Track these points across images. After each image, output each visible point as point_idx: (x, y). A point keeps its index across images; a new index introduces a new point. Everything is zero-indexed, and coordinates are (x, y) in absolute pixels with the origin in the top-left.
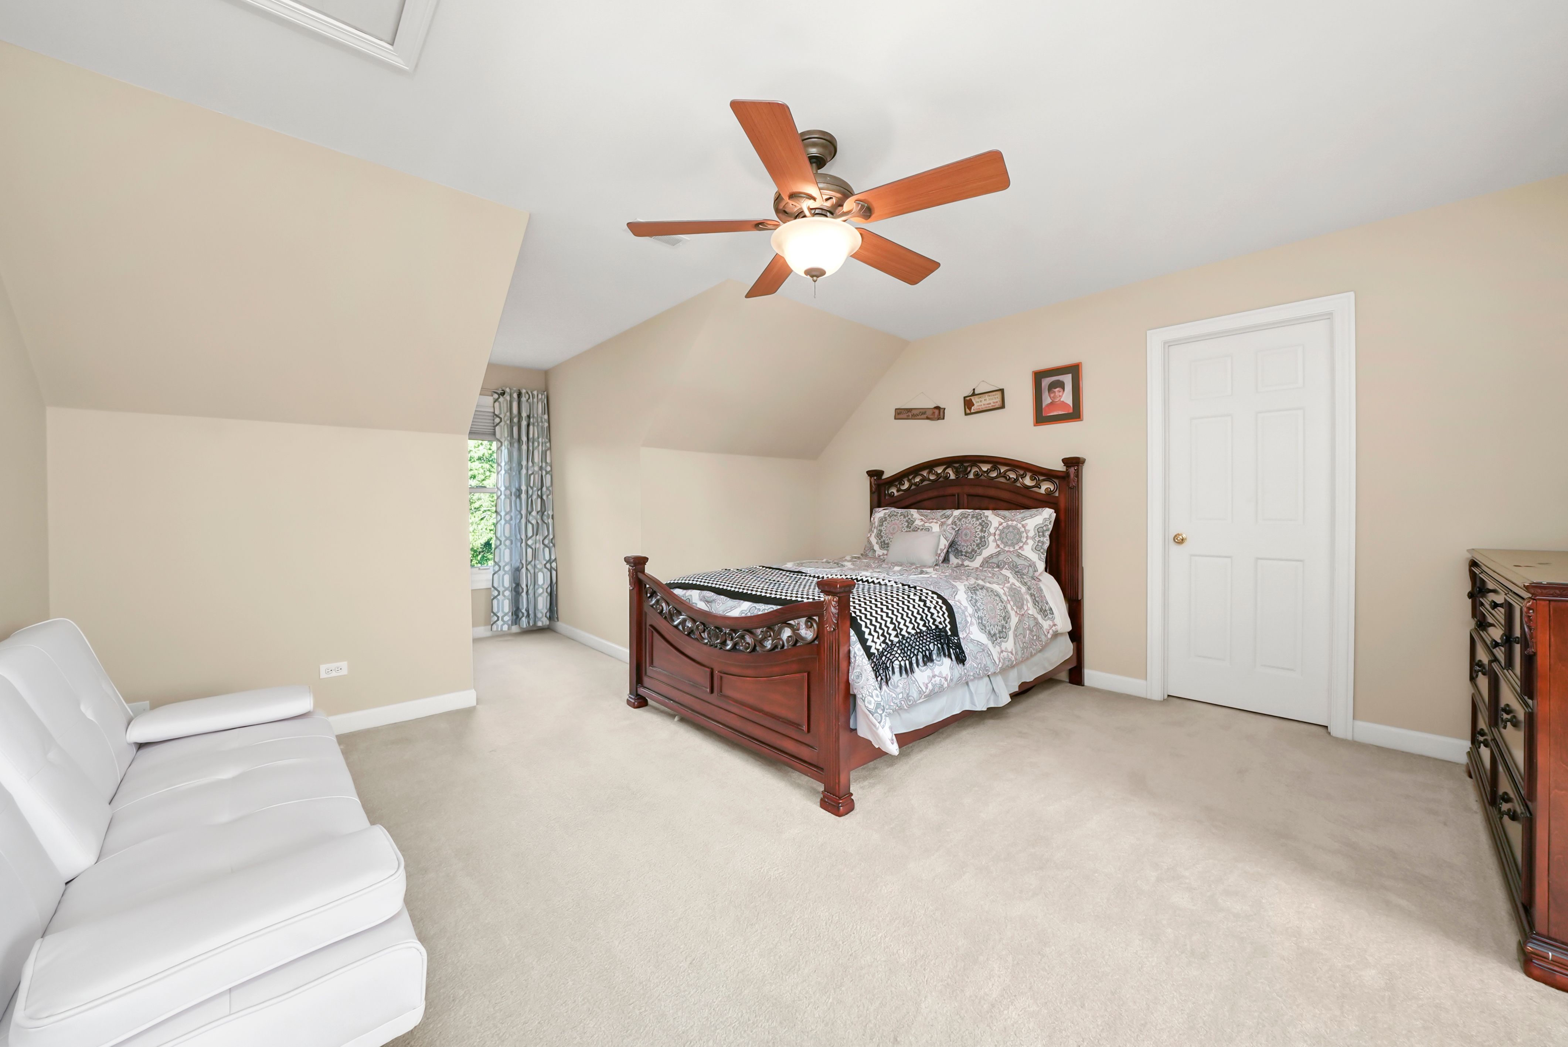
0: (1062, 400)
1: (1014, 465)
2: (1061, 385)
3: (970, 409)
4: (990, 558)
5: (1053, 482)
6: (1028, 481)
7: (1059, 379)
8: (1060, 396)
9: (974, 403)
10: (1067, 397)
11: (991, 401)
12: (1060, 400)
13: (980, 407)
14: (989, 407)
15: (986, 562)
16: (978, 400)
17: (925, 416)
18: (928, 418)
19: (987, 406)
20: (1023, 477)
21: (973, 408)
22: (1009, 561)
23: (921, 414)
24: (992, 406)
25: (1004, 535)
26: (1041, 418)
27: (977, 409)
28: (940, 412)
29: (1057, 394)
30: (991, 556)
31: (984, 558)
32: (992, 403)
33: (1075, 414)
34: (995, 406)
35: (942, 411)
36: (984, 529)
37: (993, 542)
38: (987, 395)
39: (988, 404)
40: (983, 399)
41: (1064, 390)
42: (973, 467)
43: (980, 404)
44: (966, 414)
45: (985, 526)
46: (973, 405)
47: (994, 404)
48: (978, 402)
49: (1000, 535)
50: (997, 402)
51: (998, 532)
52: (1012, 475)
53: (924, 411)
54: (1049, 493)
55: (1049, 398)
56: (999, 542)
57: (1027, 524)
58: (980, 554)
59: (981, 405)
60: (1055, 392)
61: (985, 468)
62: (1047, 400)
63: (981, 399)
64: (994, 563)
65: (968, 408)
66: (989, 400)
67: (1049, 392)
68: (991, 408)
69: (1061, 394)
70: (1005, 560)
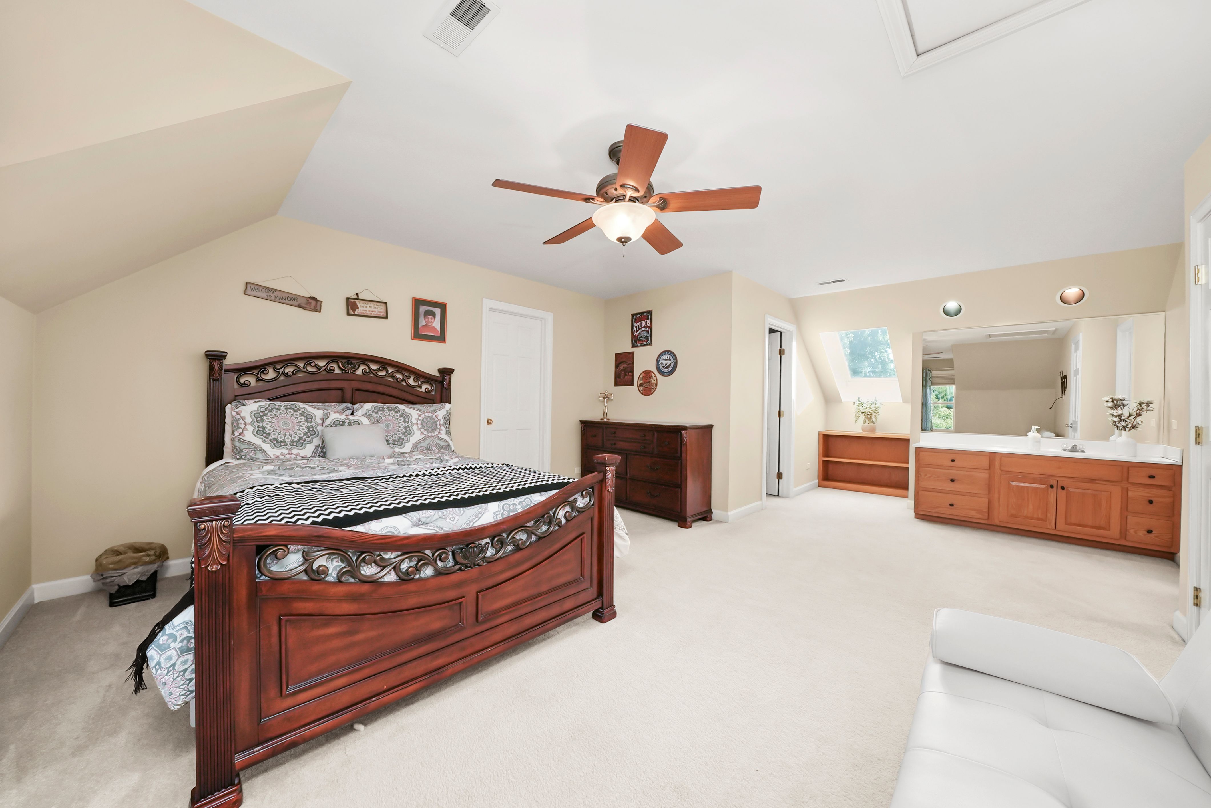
0: (433, 325)
1: (400, 367)
2: (434, 315)
3: (354, 311)
4: (418, 443)
5: (432, 385)
6: (411, 381)
7: (433, 310)
8: (432, 322)
9: (359, 306)
10: (436, 324)
11: (376, 310)
12: (432, 325)
13: (365, 312)
14: (374, 314)
15: (416, 446)
16: (363, 305)
17: (296, 303)
18: (299, 306)
19: (372, 313)
20: (409, 377)
21: (357, 310)
22: (434, 444)
23: (289, 299)
24: (377, 314)
25: (424, 424)
26: (418, 335)
27: (361, 313)
28: (316, 304)
29: (430, 320)
30: (419, 442)
31: (413, 444)
32: (377, 312)
33: (441, 337)
34: (379, 315)
35: (319, 303)
36: (407, 420)
37: (417, 430)
38: (372, 303)
39: (373, 311)
40: (368, 306)
41: (435, 319)
42: (361, 365)
43: (364, 309)
44: (348, 314)
45: (406, 417)
46: (358, 308)
47: (378, 313)
48: (363, 307)
49: (422, 424)
50: (381, 312)
51: (419, 422)
52: (399, 376)
53: (294, 297)
54: (427, 392)
55: (424, 321)
56: (422, 430)
57: (438, 415)
58: (409, 441)
59: (366, 311)
60: (428, 318)
61: (374, 367)
62: (422, 322)
63: (366, 305)
64: (423, 447)
65: (351, 309)
66: (374, 308)
67: (424, 317)
68: (376, 316)
69: (433, 321)
70: (431, 443)
